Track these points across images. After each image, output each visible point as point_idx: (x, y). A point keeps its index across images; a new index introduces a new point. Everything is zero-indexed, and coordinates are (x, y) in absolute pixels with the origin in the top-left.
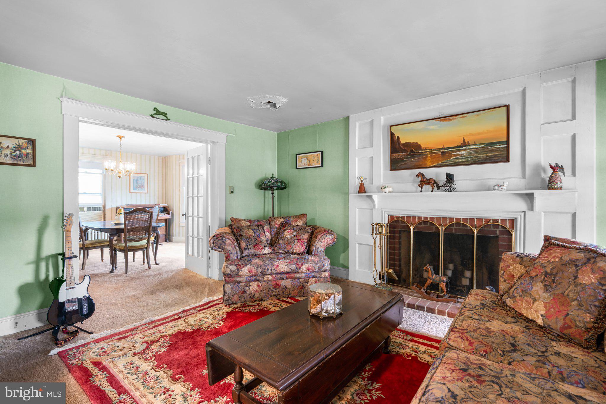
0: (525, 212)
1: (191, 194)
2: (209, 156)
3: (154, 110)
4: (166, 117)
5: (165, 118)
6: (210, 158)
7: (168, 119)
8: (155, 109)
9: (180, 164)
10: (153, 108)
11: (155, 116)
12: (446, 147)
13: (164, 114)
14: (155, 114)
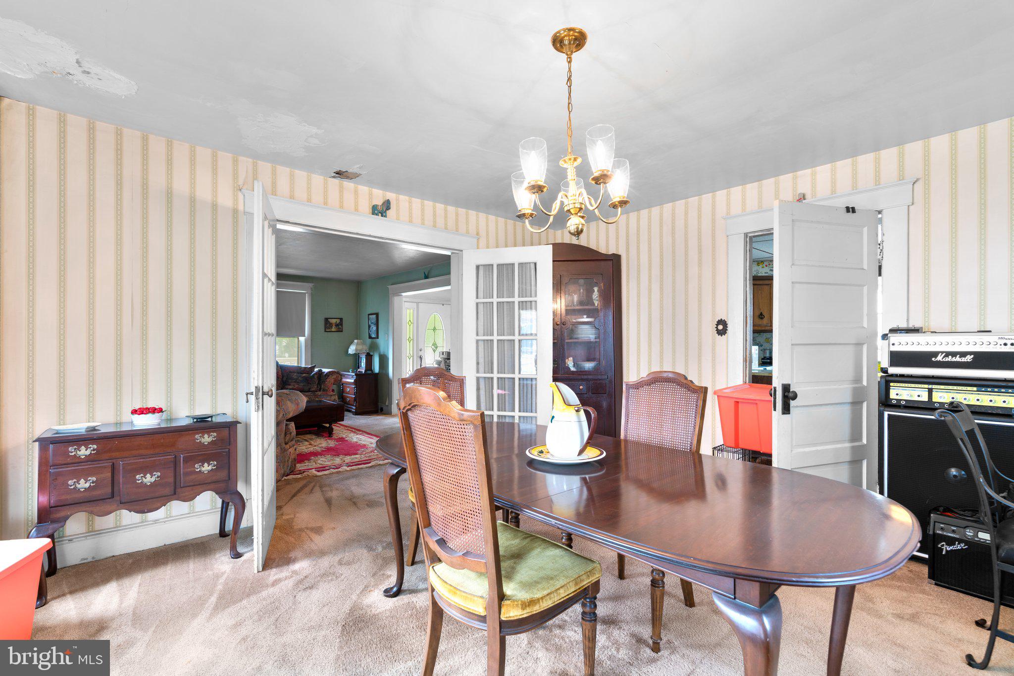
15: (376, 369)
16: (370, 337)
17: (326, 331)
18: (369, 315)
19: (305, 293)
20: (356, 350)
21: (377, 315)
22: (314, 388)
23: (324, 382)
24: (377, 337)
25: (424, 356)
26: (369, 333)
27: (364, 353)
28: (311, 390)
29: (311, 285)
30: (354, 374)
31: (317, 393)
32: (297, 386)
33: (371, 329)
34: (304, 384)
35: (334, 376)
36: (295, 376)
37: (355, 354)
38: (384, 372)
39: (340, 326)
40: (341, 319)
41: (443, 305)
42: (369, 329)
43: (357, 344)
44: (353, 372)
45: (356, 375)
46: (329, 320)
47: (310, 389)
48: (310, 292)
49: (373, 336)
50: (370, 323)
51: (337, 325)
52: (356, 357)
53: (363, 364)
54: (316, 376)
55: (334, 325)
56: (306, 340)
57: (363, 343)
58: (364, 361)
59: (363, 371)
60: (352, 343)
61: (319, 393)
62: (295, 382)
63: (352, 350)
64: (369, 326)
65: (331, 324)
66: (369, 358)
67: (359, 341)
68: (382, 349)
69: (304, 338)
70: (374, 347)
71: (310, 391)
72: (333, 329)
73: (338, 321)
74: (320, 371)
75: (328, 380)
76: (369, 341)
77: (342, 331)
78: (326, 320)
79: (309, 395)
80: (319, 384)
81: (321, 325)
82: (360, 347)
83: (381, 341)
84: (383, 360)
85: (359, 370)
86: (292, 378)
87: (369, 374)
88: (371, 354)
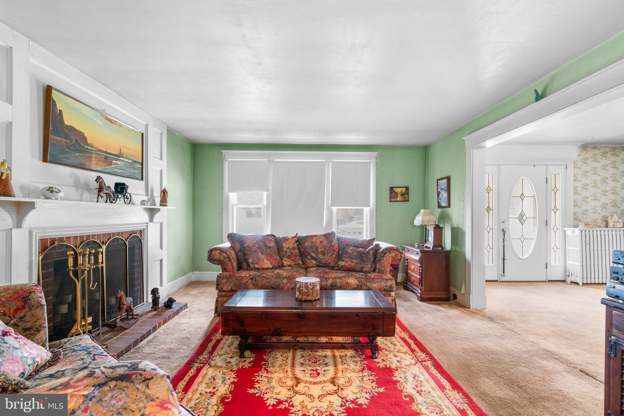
0: (147, 223)
12: (109, 151)
15: (448, 245)
16: (440, 206)
17: (391, 201)
18: (438, 180)
19: (370, 163)
20: (423, 221)
21: (448, 179)
22: (368, 267)
23: (380, 260)
24: (449, 206)
25: (509, 229)
26: (438, 202)
27: (432, 225)
28: (364, 270)
29: (375, 154)
30: (418, 250)
31: (369, 275)
32: (350, 263)
33: (440, 196)
34: (358, 261)
35: (393, 254)
36: (350, 250)
37: (421, 225)
38: (458, 249)
39: (405, 195)
40: (407, 188)
41: (534, 166)
42: (438, 197)
43: (424, 214)
44: (418, 248)
45: (421, 251)
46: (394, 189)
47: (362, 268)
48: (375, 161)
49: (443, 204)
50: (439, 190)
51: (403, 194)
52: (424, 229)
53: (431, 239)
54: (371, 253)
55: (399, 194)
56: (371, 211)
57: (432, 214)
58: (432, 235)
59: (431, 247)
60: (418, 213)
61: (372, 275)
62: (349, 257)
63: (418, 221)
64: (439, 194)
65: (396, 193)
66: (438, 230)
67: (426, 210)
68: (456, 220)
69: (369, 208)
70: (444, 217)
71: (362, 272)
72: (399, 199)
73: (404, 190)
74: (377, 245)
75: (385, 259)
76: (438, 211)
77: (408, 201)
78: (392, 189)
79: (360, 278)
80: (374, 262)
81: (386, 194)
82: (427, 218)
83: (454, 211)
84: (457, 234)
85: (425, 245)
86: (347, 253)
87: (439, 252)
88: (441, 226)
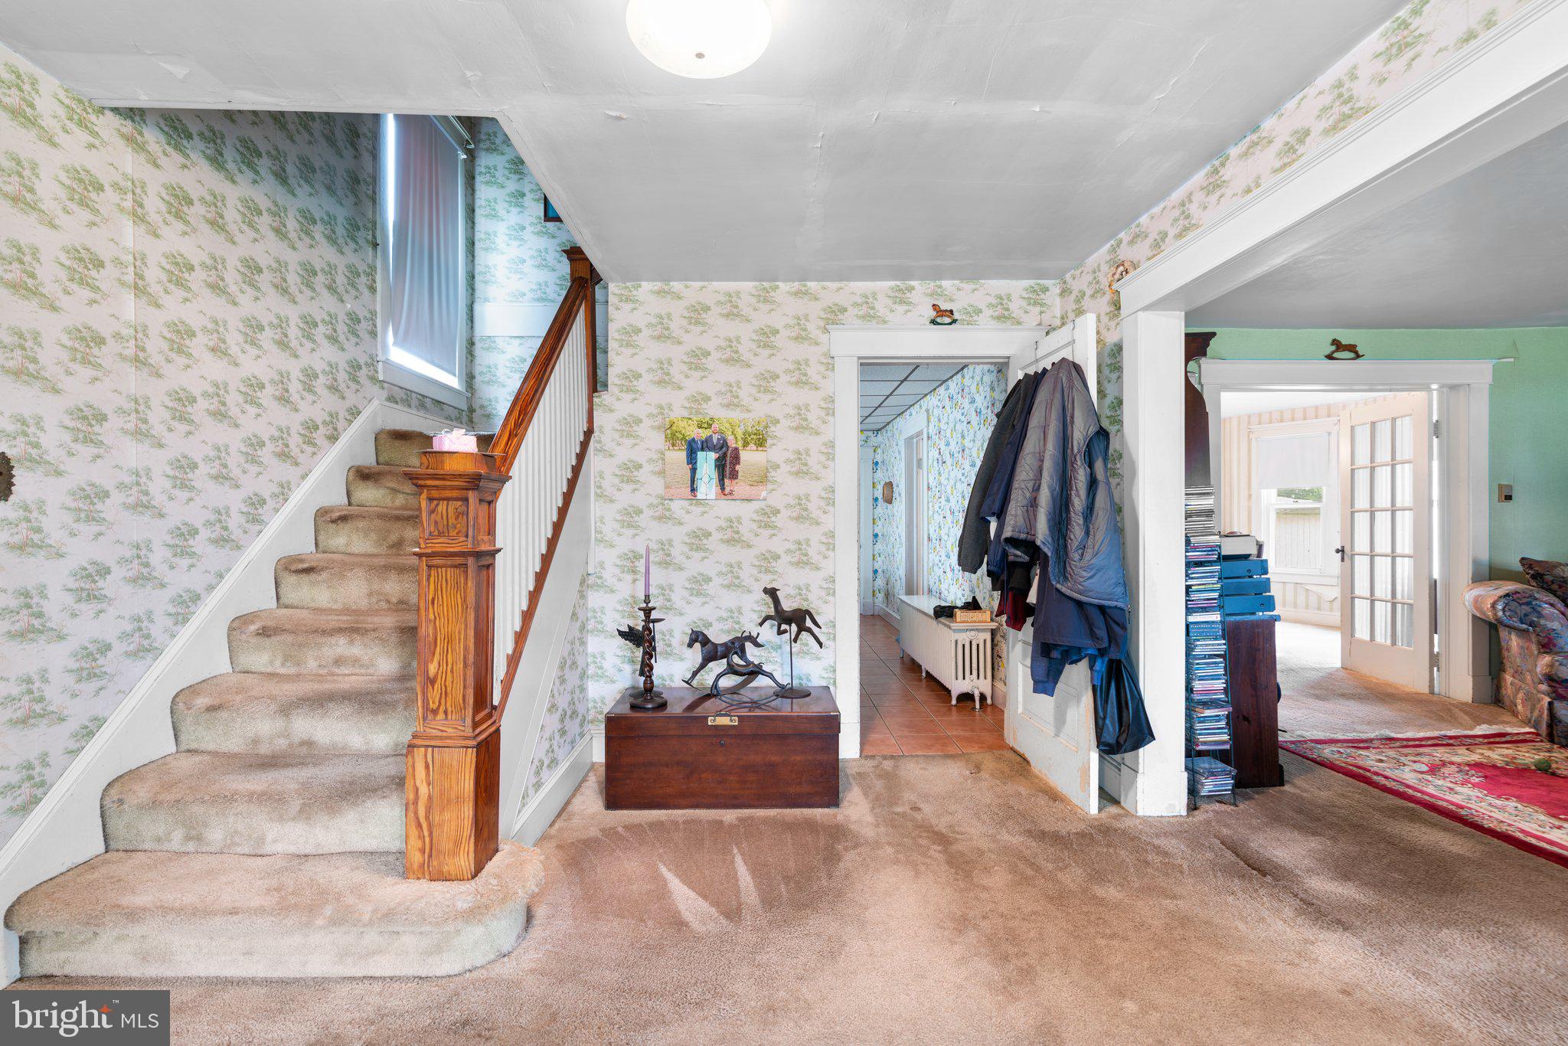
1: (1362, 502)
2: (1435, 418)
3: (1332, 344)
4: (1356, 353)
5: (1352, 355)
6: (1437, 421)
7: (1358, 356)
8: (1335, 342)
9: (1251, 435)
10: (1330, 341)
11: (1335, 355)
13: (1352, 348)
14: (1333, 352)
